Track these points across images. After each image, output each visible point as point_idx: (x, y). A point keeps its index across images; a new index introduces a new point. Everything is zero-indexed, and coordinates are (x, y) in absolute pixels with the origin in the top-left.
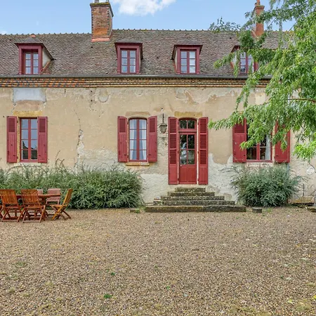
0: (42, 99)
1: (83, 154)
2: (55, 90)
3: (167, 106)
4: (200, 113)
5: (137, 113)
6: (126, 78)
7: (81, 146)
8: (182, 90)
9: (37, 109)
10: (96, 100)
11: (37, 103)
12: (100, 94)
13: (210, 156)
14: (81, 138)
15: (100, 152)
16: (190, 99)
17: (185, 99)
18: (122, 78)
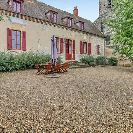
0: (24, 24)
1: (40, 48)
2: (29, 22)
3: (65, 35)
4: (73, 39)
5: (57, 36)
6: (55, 24)
7: (39, 45)
8: (69, 31)
9: (21, 28)
10: (45, 29)
11: (22, 25)
12: (46, 27)
13: (75, 51)
14: (39, 42)
15: (46, 48)
16: (71, 34)
17: (69, 34)
18: (54, 23)
